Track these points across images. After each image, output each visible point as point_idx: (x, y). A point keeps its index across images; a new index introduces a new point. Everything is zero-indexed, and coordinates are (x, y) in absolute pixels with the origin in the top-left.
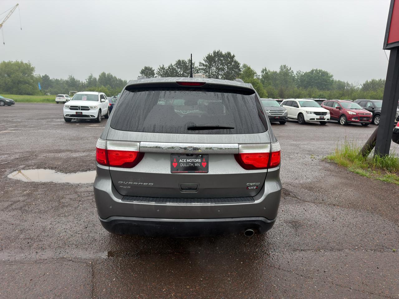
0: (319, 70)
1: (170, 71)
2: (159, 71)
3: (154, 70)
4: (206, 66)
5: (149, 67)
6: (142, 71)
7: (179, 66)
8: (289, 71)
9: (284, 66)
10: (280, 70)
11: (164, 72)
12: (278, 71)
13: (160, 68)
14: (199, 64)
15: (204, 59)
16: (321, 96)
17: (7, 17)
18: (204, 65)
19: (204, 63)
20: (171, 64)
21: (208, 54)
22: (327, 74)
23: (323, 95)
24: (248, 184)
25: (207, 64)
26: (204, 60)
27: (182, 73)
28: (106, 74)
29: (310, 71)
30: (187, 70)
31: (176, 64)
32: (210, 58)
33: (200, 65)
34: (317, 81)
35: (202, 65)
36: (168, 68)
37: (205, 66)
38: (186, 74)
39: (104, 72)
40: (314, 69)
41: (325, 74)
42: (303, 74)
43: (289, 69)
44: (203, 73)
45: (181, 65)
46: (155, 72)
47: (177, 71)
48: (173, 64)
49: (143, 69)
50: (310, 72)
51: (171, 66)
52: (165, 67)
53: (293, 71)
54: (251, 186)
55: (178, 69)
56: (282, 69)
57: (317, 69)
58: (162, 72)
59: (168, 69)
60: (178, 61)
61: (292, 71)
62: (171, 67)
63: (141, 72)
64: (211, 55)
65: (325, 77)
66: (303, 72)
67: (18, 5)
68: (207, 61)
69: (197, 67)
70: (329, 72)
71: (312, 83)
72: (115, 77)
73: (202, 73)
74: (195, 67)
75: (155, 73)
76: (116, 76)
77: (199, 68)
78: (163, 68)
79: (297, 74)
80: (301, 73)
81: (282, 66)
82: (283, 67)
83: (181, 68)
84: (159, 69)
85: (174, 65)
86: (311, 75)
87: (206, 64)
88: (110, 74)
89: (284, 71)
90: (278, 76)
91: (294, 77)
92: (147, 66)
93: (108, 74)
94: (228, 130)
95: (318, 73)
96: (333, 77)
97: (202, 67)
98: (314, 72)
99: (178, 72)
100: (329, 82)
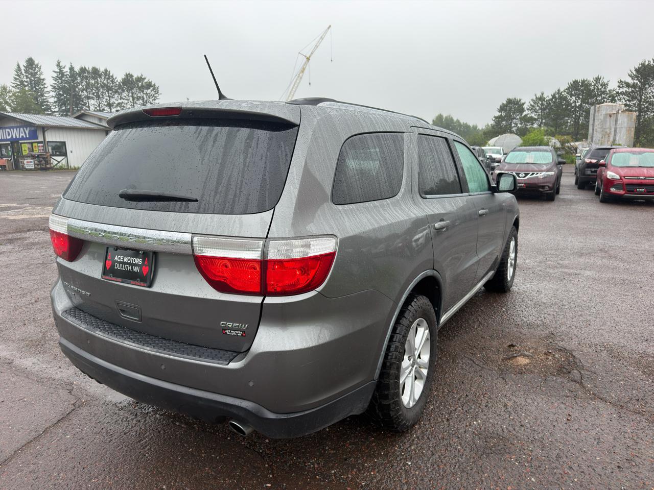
1: (554, 102)
2: (532, 103)
3: (523, 104)
4: (634, 86)
5: (515, 99)
6: (501, 107)
7: (573, 93)
11: (542, 104)
13: (534, 99)
14: (618, 84)
15: (630, 73)
17: (317, 46)
18: (628, 85)
19: (630, 81)
20: (559, 90)
21: (641, 62)
24: (223, 324)
25: (636, 81)
26: (629, 75)
27: (579, 103)
28: (444, 117)
30: (590, 98)
31: (569, 88)
32: (644, 69)
33: (619, 87)
35: (625, 85)
36: (551, 97)
37: (632, 88)
38: (587, 105)
39: (440, 114)
44: (626, 101)
45: (579, 90)
46: (525, 106)
47: (567, 101)
48: (562, 90)
49: (503, 104)
51: (558, 93)
52: (545, 96)
54: (231, 329)
55: (571, 97)
58: (538, 106)
59: (551, 100)
60: (574, 82)
62: (557, 96)
63: (499, 108)
64: (648, 64)
67: (330, 26)
68: (637, 77)
69: (614, 90)
72: (458, 121)
73: (623, 100)
74: (609, 91)
75: (526, 109)
76: (459, 119)
77: (617, 93)
78: (541, 99)
83: (577, 96)
84: (532, 100)
85: (564, 91)
87: (634, 83)
88: (449, 116)
92: (511, 97)
93: (446, 117)
94: (184, 203)
97: (624, 90)
99: (571, 104)
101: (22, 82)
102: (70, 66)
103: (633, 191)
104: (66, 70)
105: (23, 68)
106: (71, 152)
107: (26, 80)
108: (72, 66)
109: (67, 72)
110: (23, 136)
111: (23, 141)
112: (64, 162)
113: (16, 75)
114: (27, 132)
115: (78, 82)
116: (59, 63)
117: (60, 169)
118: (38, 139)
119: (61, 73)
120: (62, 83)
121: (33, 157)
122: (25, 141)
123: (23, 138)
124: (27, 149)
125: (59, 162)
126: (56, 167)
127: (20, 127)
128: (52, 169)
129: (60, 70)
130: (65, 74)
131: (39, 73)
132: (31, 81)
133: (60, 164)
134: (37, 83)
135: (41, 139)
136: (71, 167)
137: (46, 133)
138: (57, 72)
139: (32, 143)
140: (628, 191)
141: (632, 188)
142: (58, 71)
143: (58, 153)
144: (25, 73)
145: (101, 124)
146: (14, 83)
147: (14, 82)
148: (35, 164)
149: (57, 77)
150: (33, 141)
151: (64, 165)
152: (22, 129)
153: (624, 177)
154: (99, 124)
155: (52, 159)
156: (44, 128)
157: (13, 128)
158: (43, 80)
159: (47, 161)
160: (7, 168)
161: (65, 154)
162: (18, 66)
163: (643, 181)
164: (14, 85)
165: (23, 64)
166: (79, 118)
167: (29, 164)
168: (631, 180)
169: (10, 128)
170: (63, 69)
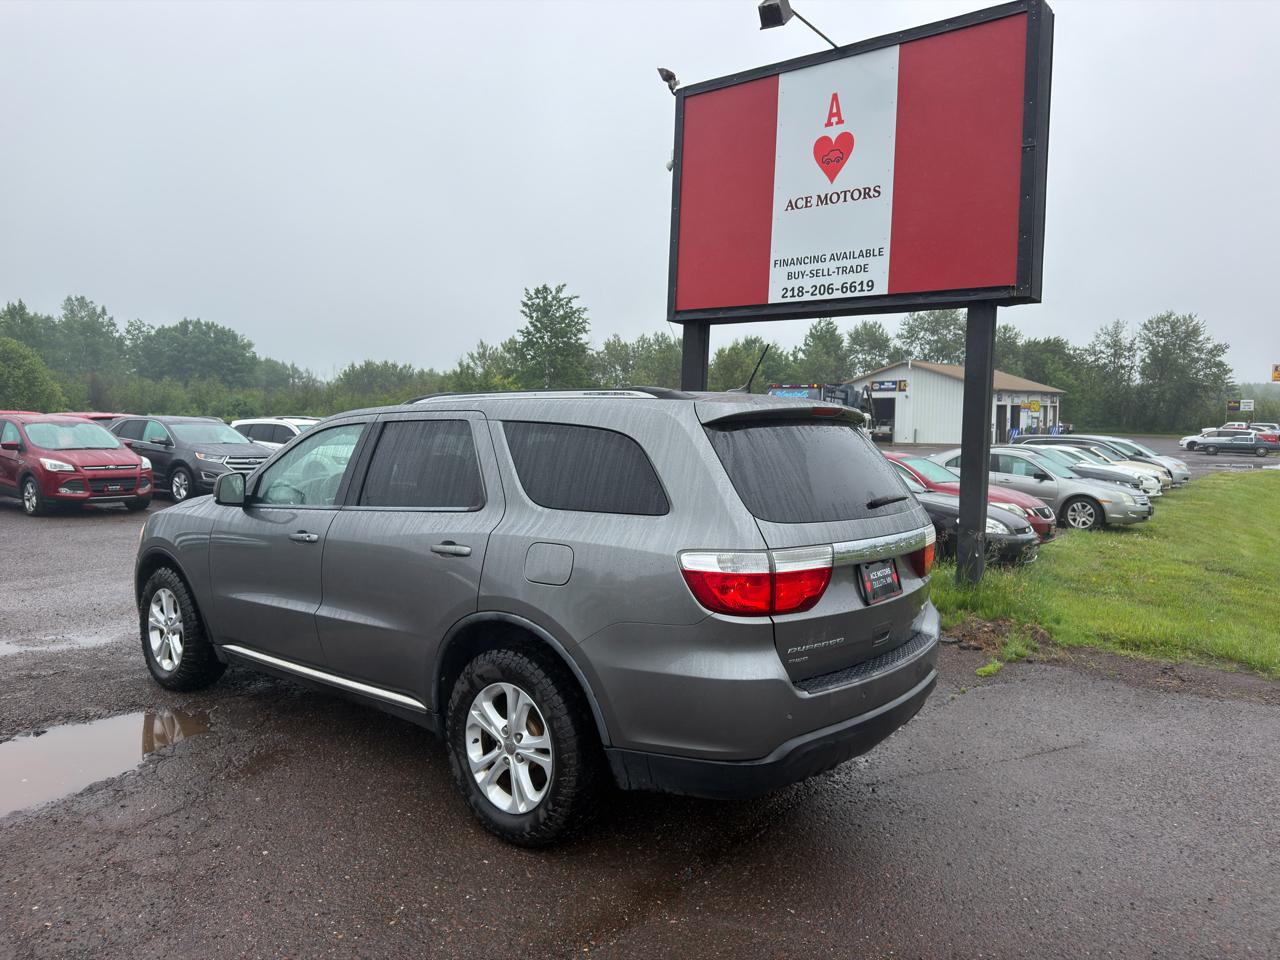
0: (207, 325)
8: (100, 320)
9: (77, 300)
10: (63, 312)
12: (58, 314)
16: (239, 405)
22: (234, 337)
23: (245, 403)
29: (175, 324)
34: (203, 359)
40: (188, 319)
41: (226, 337)
42: (153, 332)
43: (99, 310)
50: (175, 329)
53: (115, 321)
56: (72, 311)
57: (199, 320)
61: (111, 319)
65: (228, 346)
66: (152, 328)
70: (239, 332)
71: (189, 365)
79: (128, 332)
80: (144, 329)
81: (69, 299)
82: (76, 303)
86: (181, 337)
89: (82, 318)
90: (58, 335)
91: (121, 340)
95: (205, 334)
96: (253, 349)
98: (191, 328)
100: (242, 364)
103: (103, 491)
140: (94, 491)
141: (99, 486)
153: (83, 467)
163: (114, 472)
168: (95, 472)
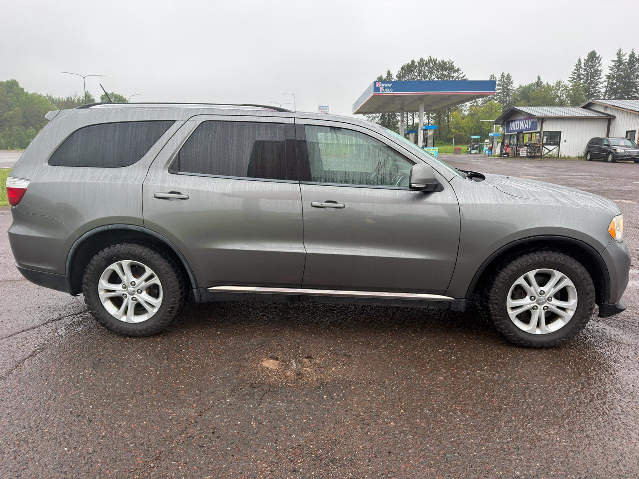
101: (578, 76)
102: (630, 53)
104: (626, 58)
105: (583, 62)
106: (565, 141)
107: (583, 73)
108: (632, 52)
109: (626, 59)
110: (526, 127)
111: (526, 132)
112: (555, 151)
113: (575, 70)
114: (530, 123)
115: (634, 69)
116: (620, 51)
117: (550, 157)
118: (536, 129)
119: (620, 61)
120: (617, 71)
121: (529, 146)
122: (527, 132)
123: (526, 129)
124: (527, 138)
125: (550, 151)
126: (546, 155)
127: (525, 119)
128: (541, 157)
129: (619, 58)
130: (624, 62)
131: (597, 65)
132: (587, 74)
133: (551, 153)
134: (593, 74)
135: (538, 130)
136: (561, 156)
137: (544, 124)
138: (615, 61)
139: (531, 133)
142: (617, 59)
143: (552, 142)
144: (584, 66)
145: (606, 112)
146: (571, 78)
147: (572, 76)
148: (527, 152)
149: (614, 66)
150: (532, 131)
151: (554, 154)
152: (527, 121)
154: (604, 112)
155: (543, 148)
156: (543, 120)
157: (521, 120)
158: (600, 71)
159: (540, 151)
160: (510, 156)
161: (558, 144)
162: (579, 60)
164: (571, 80)
165: (584, 57)
166: (587, 107)
167: (523, 152)
169: (519, 120)
170: (623, 57)
